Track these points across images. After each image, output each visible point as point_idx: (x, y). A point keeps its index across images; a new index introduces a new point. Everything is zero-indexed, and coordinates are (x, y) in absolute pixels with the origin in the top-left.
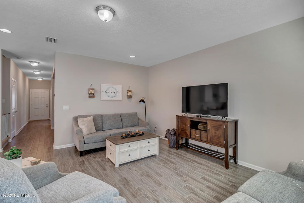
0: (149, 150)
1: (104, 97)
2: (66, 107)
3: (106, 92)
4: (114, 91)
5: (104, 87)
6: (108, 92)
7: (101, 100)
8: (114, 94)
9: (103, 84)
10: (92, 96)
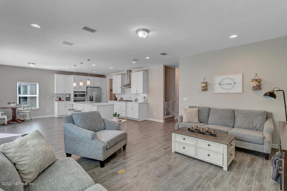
0: (209, 155)
1: (218, 89)
2: (185, 99)
3: (220, 84)
4: (231, 82)
5: (218, 79)
6: (222, 84)
7: (214, 92)
8: (230, 86)
9: (215, 77)
10: (205, 89)
